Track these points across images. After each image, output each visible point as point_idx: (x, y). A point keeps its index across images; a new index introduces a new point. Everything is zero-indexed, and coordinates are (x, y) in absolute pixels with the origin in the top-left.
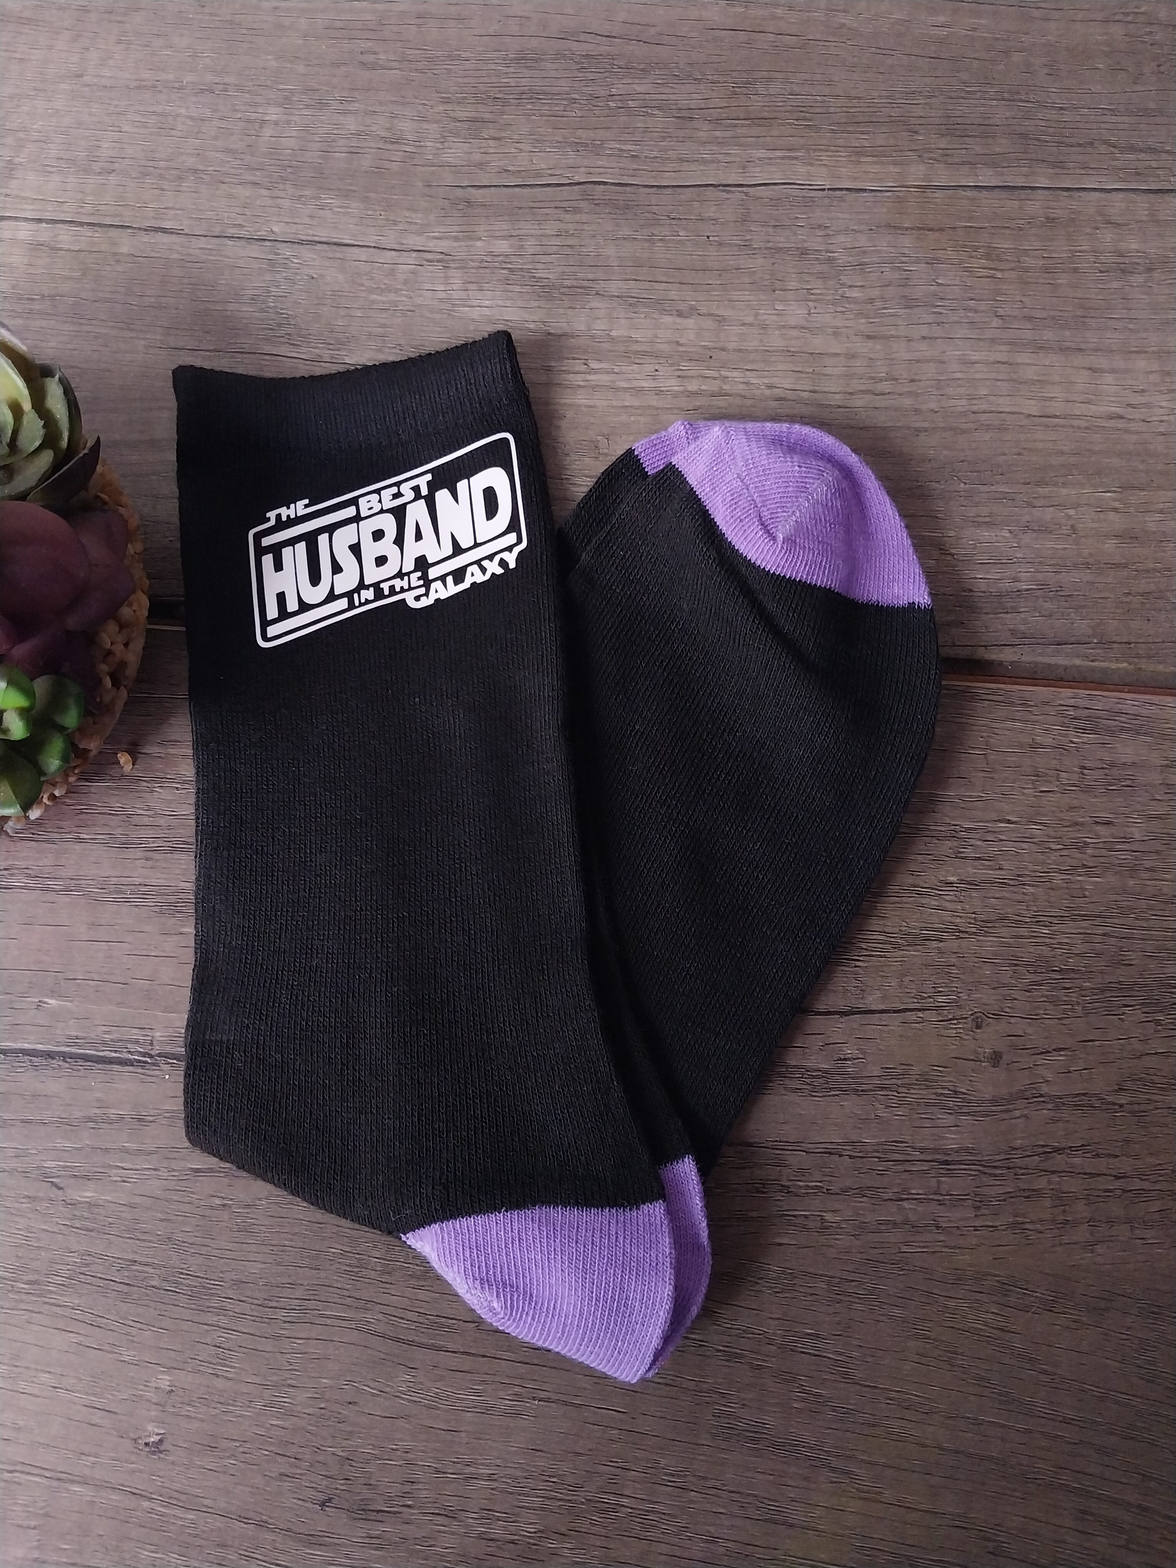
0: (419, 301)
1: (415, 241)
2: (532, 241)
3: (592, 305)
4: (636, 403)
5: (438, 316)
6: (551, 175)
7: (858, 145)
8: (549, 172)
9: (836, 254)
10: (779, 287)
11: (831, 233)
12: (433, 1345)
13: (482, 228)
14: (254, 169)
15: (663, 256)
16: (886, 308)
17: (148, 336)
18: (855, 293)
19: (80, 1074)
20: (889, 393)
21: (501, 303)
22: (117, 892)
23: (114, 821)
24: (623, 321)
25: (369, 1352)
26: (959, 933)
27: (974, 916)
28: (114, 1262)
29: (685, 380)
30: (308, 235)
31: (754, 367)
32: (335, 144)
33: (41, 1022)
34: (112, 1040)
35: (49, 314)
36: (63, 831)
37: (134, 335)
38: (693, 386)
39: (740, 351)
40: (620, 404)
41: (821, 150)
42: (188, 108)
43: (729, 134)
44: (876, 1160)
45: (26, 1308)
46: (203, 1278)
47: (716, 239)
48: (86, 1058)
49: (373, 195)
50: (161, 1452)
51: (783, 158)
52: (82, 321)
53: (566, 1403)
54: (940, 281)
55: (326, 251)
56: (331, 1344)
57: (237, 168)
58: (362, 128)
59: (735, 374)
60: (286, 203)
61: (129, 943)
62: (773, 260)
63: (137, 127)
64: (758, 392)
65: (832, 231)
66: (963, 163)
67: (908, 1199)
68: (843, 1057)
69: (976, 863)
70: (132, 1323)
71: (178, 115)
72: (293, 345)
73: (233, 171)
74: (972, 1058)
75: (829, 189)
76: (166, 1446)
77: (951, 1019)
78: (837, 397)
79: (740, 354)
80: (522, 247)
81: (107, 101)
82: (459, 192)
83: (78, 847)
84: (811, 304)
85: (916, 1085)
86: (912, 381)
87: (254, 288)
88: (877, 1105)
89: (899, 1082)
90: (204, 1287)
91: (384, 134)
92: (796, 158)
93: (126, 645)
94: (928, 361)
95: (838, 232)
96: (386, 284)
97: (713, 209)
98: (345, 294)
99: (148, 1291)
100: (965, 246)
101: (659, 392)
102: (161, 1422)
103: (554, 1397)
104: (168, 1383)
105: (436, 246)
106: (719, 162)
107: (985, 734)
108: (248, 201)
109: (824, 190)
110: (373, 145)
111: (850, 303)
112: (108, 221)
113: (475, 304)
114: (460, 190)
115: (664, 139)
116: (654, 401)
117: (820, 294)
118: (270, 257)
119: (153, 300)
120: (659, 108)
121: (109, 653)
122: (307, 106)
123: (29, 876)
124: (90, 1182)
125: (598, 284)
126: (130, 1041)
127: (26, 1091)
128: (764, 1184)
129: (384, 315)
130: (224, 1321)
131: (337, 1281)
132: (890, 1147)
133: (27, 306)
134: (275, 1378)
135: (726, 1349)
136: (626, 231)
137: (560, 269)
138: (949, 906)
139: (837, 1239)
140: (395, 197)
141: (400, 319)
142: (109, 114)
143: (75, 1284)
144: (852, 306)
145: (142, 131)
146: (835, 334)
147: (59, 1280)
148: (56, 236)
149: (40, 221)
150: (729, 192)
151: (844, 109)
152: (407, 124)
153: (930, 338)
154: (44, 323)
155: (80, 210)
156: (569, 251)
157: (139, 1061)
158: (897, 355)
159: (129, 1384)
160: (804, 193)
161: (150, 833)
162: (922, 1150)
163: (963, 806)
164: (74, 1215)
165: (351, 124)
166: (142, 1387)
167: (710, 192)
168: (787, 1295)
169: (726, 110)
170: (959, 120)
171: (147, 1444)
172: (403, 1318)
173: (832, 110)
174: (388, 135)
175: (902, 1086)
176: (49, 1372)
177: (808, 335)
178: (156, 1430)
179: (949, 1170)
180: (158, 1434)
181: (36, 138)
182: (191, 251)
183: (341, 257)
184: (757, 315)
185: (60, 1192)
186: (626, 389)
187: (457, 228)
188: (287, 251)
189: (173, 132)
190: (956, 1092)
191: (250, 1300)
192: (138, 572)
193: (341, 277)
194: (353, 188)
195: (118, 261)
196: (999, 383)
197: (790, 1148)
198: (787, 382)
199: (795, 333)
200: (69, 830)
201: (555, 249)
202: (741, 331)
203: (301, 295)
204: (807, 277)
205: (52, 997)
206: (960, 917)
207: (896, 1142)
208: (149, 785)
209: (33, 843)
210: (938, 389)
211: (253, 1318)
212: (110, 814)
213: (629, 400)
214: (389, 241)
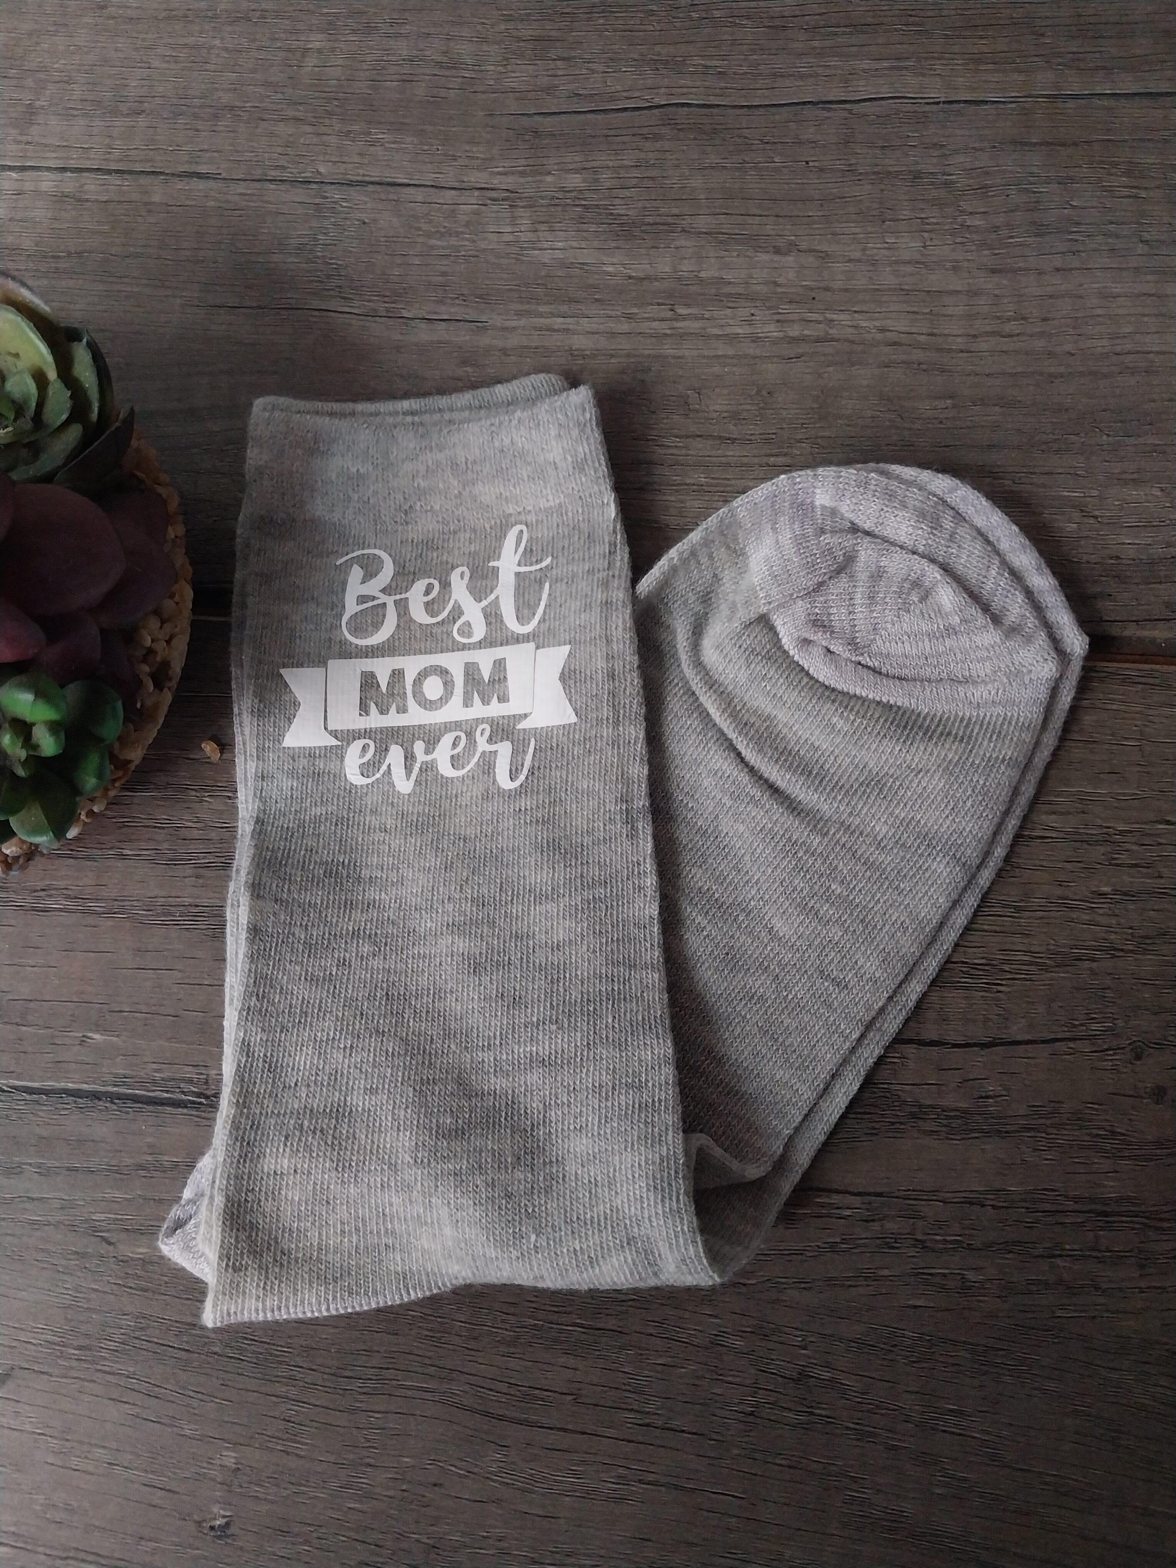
0: (483, 245)
1: (475, 178)
2: (609, 174)
3: (678, 243)
4: (731, 352)
5: (505, 261)
6: (627, 98)
7: (976, 52)
8: (625, 94)
9: (954, 177)
10: (889, 217)
11: (948, 153)
12: (526, 1420)
13: (552, 161)
14: (296, 104)
15: (756, 185)
16: (1012, 237)
17: (184, 294)
18: (977, 222)
19: (129, 1116)
20: (1018, 335)
21: (575, 244)
22: (165, 914)
23: (161, 835)
24: (713, 260)
25: (455, 1427)
26: (1113, 951)
27: (1130, 931)
28: (171, 1326)
29: (785, 324)
30: (358, 175)
31: (864, 308)
32: (385, 72)
33: (87, 1060)
34: (163, 1079)
35: (75, 273)
36: (104, 846)
37: (169, 292)
38: (794, 331)
39: (846, 290)
40: (712, 353)
41: (933, 58)
42: (222, 39)
43: (827, 43)
44: (1023, 1210)
45: (76, 1375)
46: (269, 1344)
47: (816, 164)
48: (135, 1099)
49: (429, 128)
50: (228, 1536)
51: (891, 68)
52: (111, 280)
53: (676, 1487)
54: (1075, 203)
55: (379, 193)
56: (411, 1418)
57: (278, 103)
58: (415, 53)
59: (842, 317)
60: (333, 140)
61: (180, 971)
62: (883, 187)
63: (167, 62)
64: (868, 336)
65: (949, 150)
66: (1097, 68)
67: (1060, 1256)
68: (984, 1094)
69: (1133, 871)
70: (192, 1394)
71: (212, 47)
72: (344, 298)
73: (274, 107)
74: (1131, 1093)
75: (944, 102)
76: (231, 1531)
77: (1107, 1050)
78: (959, 340)
79: (847, 294)
80: (597, 180)
81: (135, 35)
82: (526, 122)
83: (119, 864)
84: (926, 235)
85: (1068, 1124)
86: (1045, 320)
87: (299, 236)
88: (1023, 1148)
89: (1049, 1122)
90: (271, 1355)
91: (439, 59)
92: (906, 68)
93: (168, 642)
94: (1063, 296)
95: (957, 152)
96: (445, 227)
97: (812, 130)
98: (400, 239)
99: (209, 1359)
100: (1103, 162)
101: (756, 339)
102: (228, 1504)
103: (663, 1480)
104: (233, 1460)
105: (501, 183)
106: (818, 75)
107: (1138, 723)
108: (291, 140)
109: (938, 103)
110: (428, 71)
111: (971, 233)
112: (138, 168)
113: (545, 246)
114: (525, 118)
115: (754, 52)
116: (751, 350)
117: (937, 224)
118: (317, 201)
119: (188, 253)
120: (748, 18)
121: (150, 651)
122: (354, 32)
123: (68, 897)
124: (143, 1237)
125: (684, 219)
126: (183, 1080)
127: (72, 1136)
128: (895, 1239)
129: (445, 262)
130: (293, 1392)
131: (417, 1347)
132: (1039, 1196)
133: (53, 265)
134: (351, 1456)
135: (858, 1427)
136: (713, 159)
137: (640, 205)
138: (1104, 920)
139: (980, 1301)
140: (453, 129)
141: (463, 266)
142: (136, 49)
143: (130, 1350)
144: (975, 237)
145: (173, 66)
146: (955, 269)
147: (112, 1345)
148: (82, 186)
149: (63, 170)
150: (830, 110)
151: (959, 12)
152: (464, 47)
153: (1064, 270)
154: (71, 283)
155: (107, 156)
156: (650, 184)
157: (193, 1102)
158: (1026, 290)
159: (192, 1461)
160: (916, 108)
161: (200, 847)
162: (1076, 1199)
163: (1116, 805)
164: (126, 1273)
165: (403, 48)
166: (205, 1465)
167: (808, 111)
168: (926, 1365)
169: (824, 17)
170: (1092, 20)
171: (212, 1528)
172: (491, 1390)
173: (945, 13)
174: (445, 59)
175: (1052, 1126)
176: (104, 1447)
177: (924, 271)
178: (222, 1512)
179: (1108, 1222)
180: (224, 1517)
181: (58, 79)
182: (229, 197)
183: (396, 198)
184: (864, 249)
185: (111, 1248)
186: (718, 337)
187: (523, 162)
188: (334, 194)
189: (208, 67)
190: (1113, 1133)
191: (322, 1369)
192: (180, 560)
193: (395, 221)
194: (407, 121)
195: (150, 211)
196: (1146, 319)
197: (925, 1197)
198: (901, 325)
199: (909, 269)
200: (110, 845)
201: (634, 182)
202: (847, 269)
203: (352, 243)
204: (921, 205)
205: (97, 1031)
206: (1116, 933)
207: (1045, 1190)
208: (198, 794)
209: (72, 860)
210: (1074, 328)
211: (326, 1389)
212: (155, 827)
213: (722, 349)
214: (449, 177)
